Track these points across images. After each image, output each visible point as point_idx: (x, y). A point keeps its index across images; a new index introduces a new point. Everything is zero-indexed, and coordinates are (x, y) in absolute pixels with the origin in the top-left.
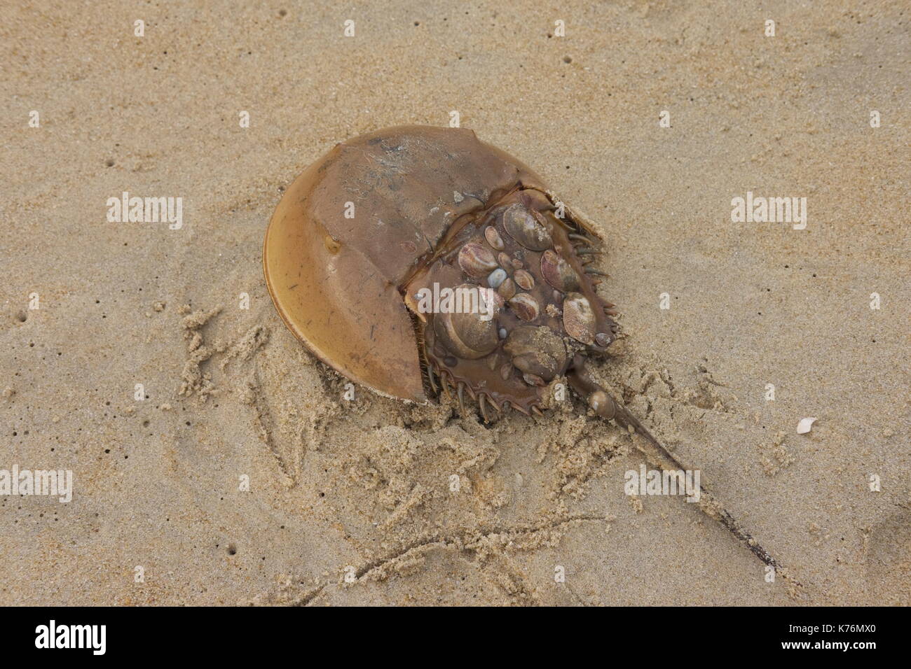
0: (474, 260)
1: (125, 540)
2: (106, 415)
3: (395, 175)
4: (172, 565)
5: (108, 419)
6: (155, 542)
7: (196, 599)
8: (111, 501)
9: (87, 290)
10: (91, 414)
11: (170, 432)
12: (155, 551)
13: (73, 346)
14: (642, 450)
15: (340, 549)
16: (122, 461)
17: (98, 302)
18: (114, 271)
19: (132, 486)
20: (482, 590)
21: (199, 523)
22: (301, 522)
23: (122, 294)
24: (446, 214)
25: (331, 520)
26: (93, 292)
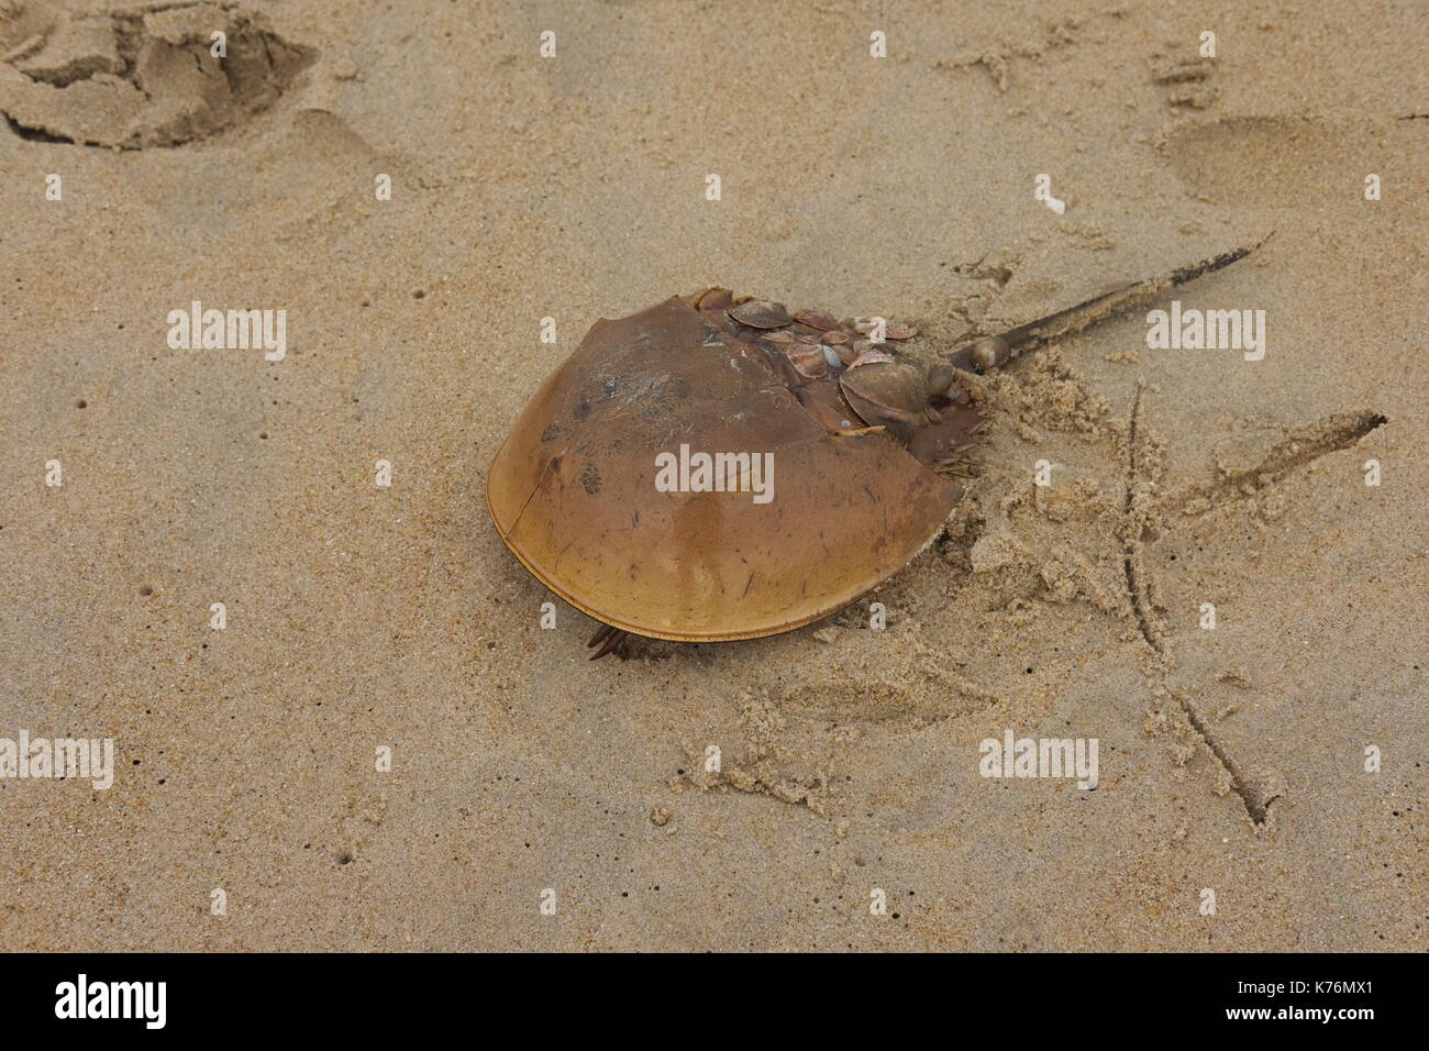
0: (812, 357)
1: (1055, 904)
2: (834, 908)
3: (666, 387)
4: (1105, 851)
5: (843, 906)
6: (1065, 868)
7: (1165, 829)
8: (984, 916)
9: (597, 906)
10: (828, 926)
11: (881, 835)
12: (1081, 870)
13: (700, 933)
14: (1065, 330)
15: (1115, 665)
16: (917, 899)
17: (625, 895)
18: (573, 865)
19: (967, 888)
20: (1196, 538)
21: (1044, 815)
22: (1066, 701)
23: (623, 860)
24: (744, 355)
25: (1069, 668)
26: (605, 899)
